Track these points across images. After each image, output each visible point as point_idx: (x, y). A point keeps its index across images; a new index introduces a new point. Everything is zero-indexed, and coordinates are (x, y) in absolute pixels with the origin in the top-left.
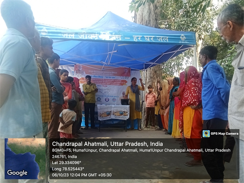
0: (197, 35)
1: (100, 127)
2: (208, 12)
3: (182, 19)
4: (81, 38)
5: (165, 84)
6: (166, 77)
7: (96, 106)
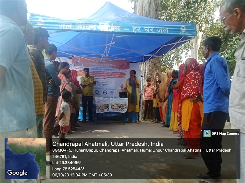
1: (97, 120)
3: (182, 11)
4: (78, 29)
5: (164, 77)
6: (165, 70)
7: (94, 99)
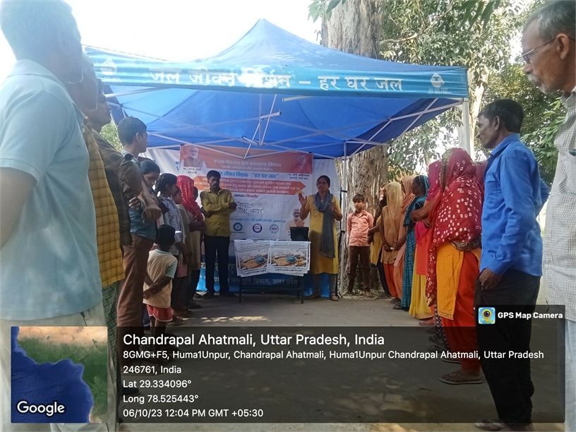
0: (471, 75)
1: (240, 292)
2: (497, 20)
3: (435, 37)
4: (195, 82)
5: (395, 191)
6: (397, 176)
7: (231, 244)
